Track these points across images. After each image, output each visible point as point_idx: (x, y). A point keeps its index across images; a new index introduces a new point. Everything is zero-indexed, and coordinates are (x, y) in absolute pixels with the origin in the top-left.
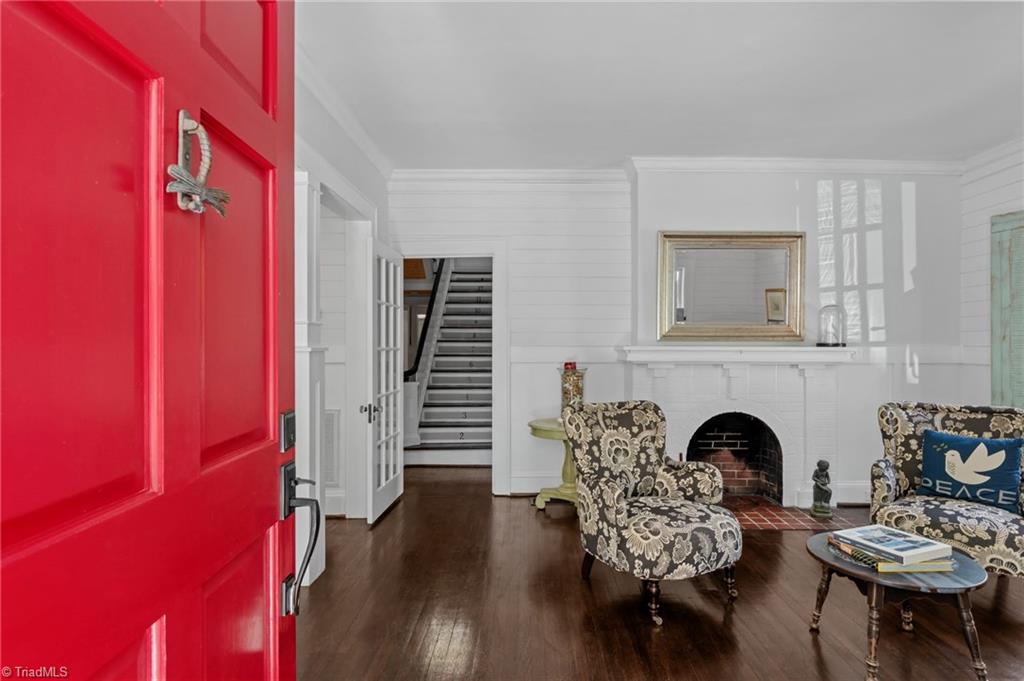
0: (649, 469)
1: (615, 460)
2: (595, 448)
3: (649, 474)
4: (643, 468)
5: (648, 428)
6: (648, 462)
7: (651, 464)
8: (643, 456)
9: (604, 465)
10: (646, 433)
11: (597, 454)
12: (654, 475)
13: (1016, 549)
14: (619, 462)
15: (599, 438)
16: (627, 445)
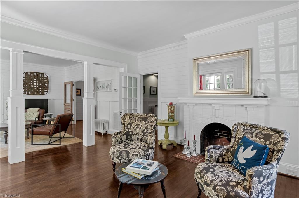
0: (146, 134)
1: (135, 130)
2: (129, 126)
3: (146, 136)
4: (144, 134)
5: (151, 122)
6: (147, 132)
7: (147, 133)
8: (146, 130)
9: (130, 130)
10: (150, 124)
11: (129, 127)
12: (147, 136)
13: (215, 191)
14: (137, 130)
15: (132, 123)
16: (142, 126)
